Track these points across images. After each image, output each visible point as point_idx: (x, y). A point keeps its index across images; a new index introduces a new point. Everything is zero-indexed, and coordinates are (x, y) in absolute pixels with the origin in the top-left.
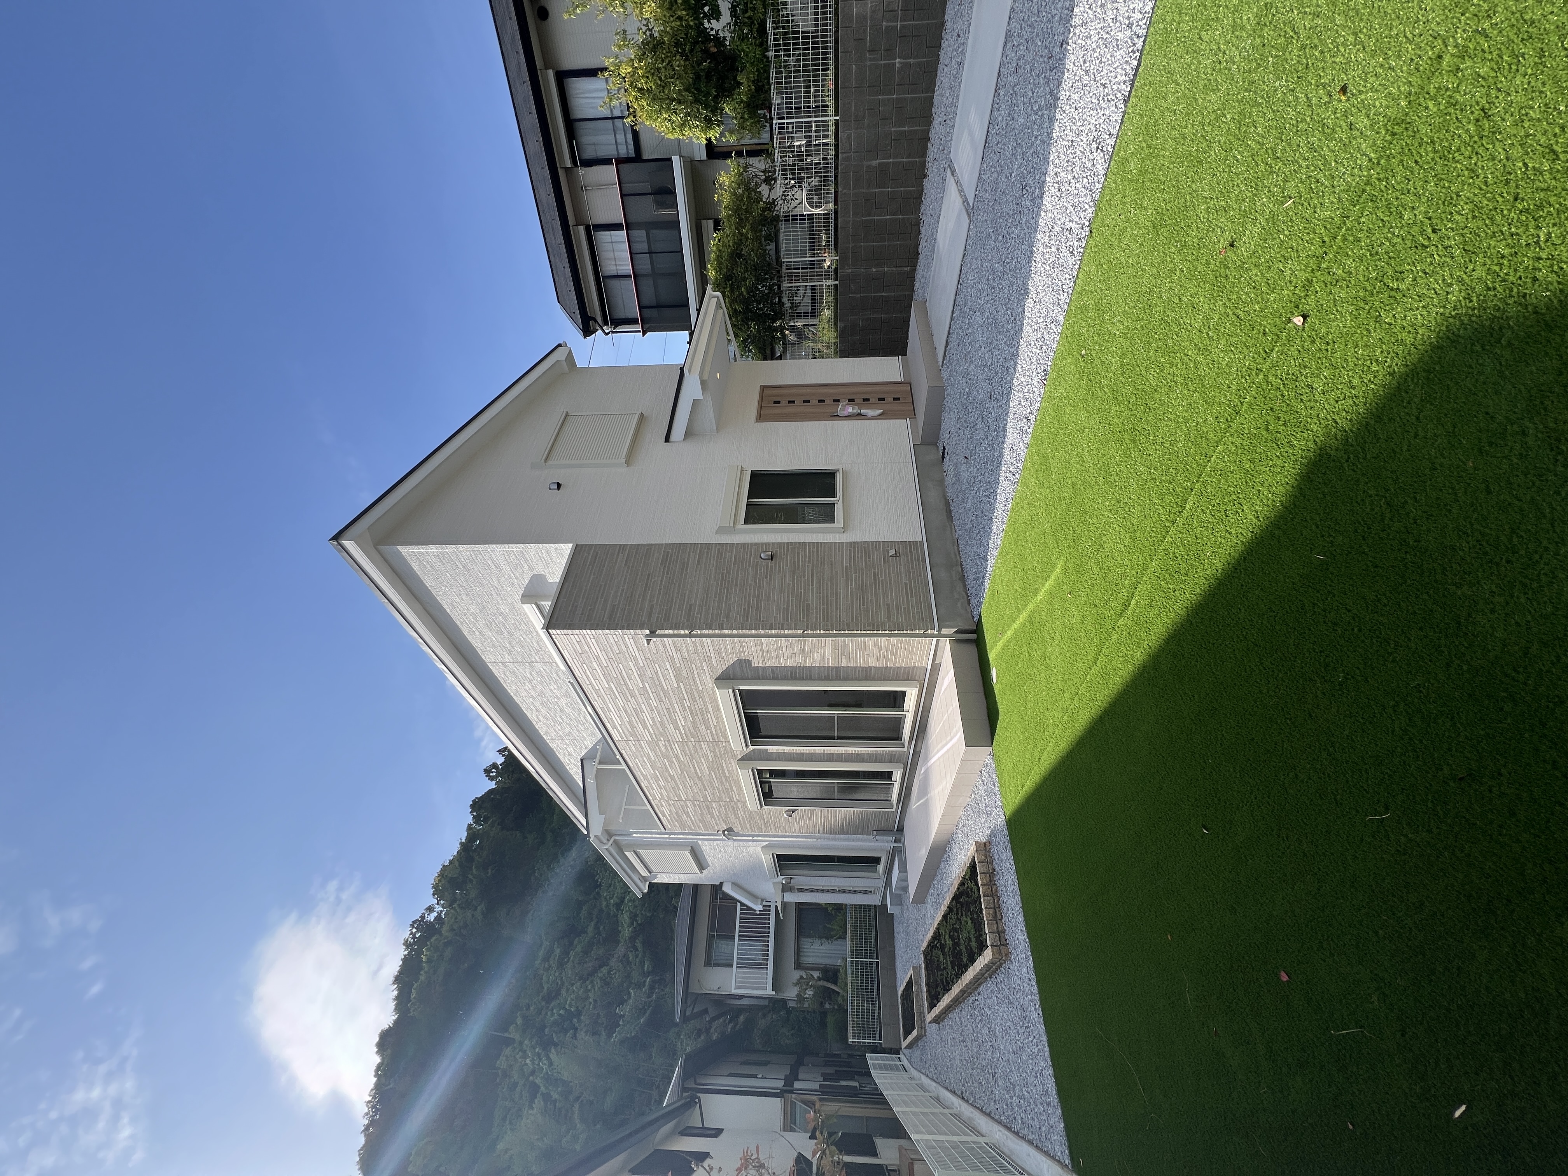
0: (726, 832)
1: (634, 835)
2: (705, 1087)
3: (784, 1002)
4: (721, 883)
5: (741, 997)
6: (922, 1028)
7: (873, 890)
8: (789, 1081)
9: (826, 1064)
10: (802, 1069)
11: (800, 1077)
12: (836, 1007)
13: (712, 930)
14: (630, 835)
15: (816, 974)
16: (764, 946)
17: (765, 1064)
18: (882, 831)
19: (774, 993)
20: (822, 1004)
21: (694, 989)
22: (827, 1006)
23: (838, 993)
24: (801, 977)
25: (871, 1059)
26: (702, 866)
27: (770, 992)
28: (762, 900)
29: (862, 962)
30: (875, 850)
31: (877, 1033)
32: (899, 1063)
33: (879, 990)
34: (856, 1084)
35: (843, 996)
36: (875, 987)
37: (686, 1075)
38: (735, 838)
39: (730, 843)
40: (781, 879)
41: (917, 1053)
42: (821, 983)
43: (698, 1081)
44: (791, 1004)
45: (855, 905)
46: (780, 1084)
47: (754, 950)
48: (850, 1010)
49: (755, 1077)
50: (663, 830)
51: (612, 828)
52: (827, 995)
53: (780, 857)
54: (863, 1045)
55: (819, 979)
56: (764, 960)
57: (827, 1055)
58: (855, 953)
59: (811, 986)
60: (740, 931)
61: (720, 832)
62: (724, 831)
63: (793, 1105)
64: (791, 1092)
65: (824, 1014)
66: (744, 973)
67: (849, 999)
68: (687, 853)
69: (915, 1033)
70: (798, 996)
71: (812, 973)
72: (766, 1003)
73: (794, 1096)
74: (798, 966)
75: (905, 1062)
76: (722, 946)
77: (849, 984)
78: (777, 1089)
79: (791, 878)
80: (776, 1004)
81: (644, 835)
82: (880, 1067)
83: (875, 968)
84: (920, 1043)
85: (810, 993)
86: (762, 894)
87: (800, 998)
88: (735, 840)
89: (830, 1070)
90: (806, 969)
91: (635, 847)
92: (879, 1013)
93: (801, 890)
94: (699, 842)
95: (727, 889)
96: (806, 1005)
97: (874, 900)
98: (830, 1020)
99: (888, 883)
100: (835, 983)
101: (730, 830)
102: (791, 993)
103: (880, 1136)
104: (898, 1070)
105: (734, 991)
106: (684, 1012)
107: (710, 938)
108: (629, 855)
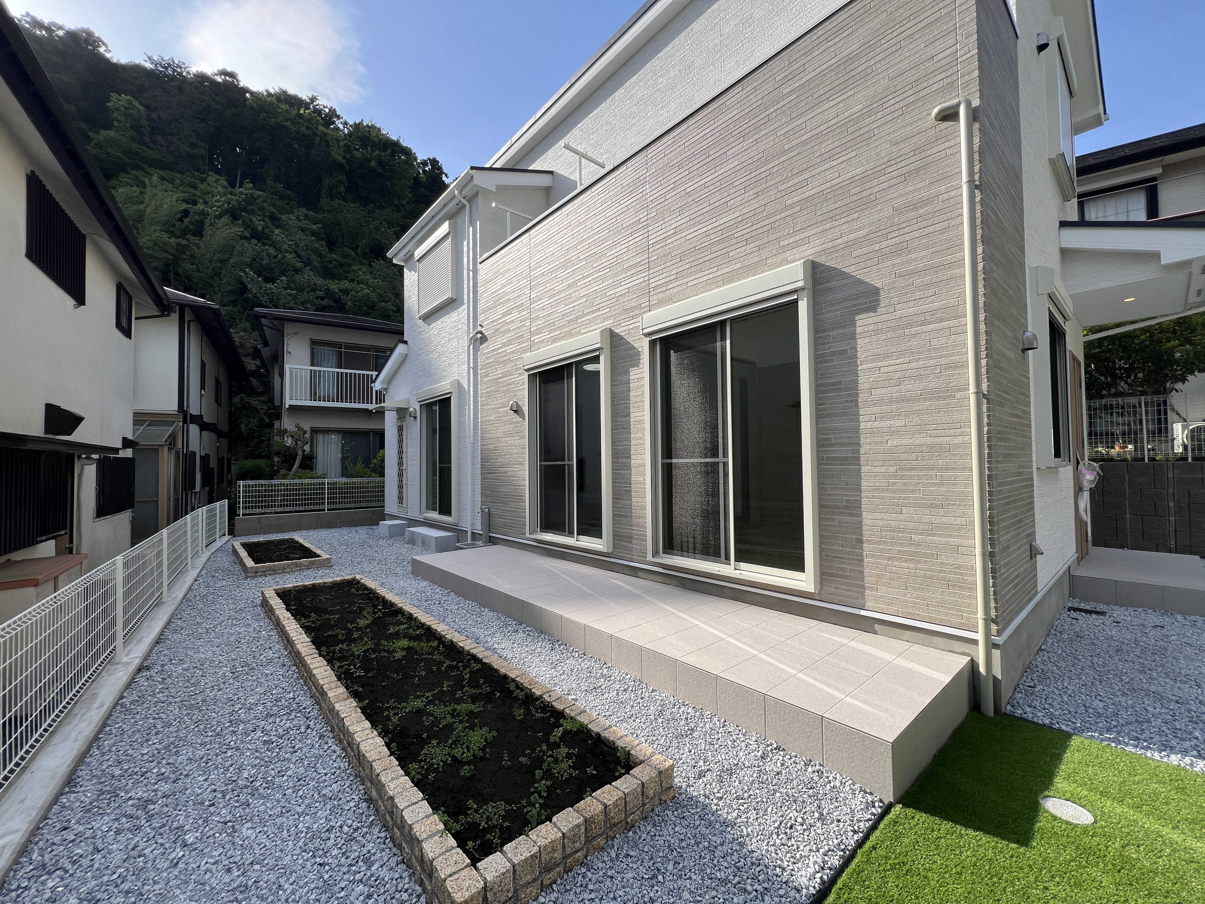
0: (479, 336)
1: (471, 229)
2: (186, 331)
3: (279, 417)
4: (406, 342)
5: (282, 375)
6: (256, 572)
7: (404, 505)
8: (196, 420)
9: (220, 460)
10: (214, 436)
11: (203, 432)
12: (275, 468)
13: (346, 347)
14: (472, 223)
15: (307, 448)
16: (333, 398)
17: (218, 400)
18: (488, 519)
19: (287, 406)
20: (278, 454)
21: (288, 328)
22: (276, 459)
23: (290, 470)
24: (305, 432)
25: (221, 506)
26: (429, 317)
27: (288, 402)
28: (386, 389)
29: (323, 494)
30: (459, 510)
31: (250, 511)
32: (218, 536)
33: (296, 512)
34: (198, 489)
35: (287, 475)
36: (297, 508)
37: (195, 308)
38: (471, 347)
39: (465, 342)
40: (415, 407)
41: (226, 561)
42: (300, 452)
43: (192, 323)
44: (277, 425)
45: (383, 487)
46: (194, 410)
47: (328, 387)
48: (274, 482)
49: (203, 387)
50: (479, 260)
51: (480, 200)
52: (289, 458)
53: (445, 403)
54: (237, 497)
55: (304, 451)
56: (320, 397)
57: (229, 461)
58: (333, 486)
59: (297, 443)
60: (346, 374)
61: (479, 328)
62: (481, 333)
63: (171, 424)
64: (185, 422)
65: (268, 457)
66: (306, 378)
67: (285, 481)
68: (447, 295)
69: (249, 563)
70: (286, 431)
71: (309, 445)
72: (277, 403)
73: (181, 424)
74: (315, 431)
75: (218, 544)
76: (331, 355)
77: (300, 481)
78: (188, 406)
79: (415, 418)
80: (276, 412)
81: (471, 241)
82: (211, 516)
83: (317, 507)
84: (237, 568)
85: (289, 442)
86: (391, 389)
87: (283, 433)
88: (469, 347)
89: (213, 464)
90: (312, 437)
91: (455, 234)
92: (271, 513)
93: (400, 429)
94: (465, 306)
95: (401, 349)
96: (276, 438)
97: (391, 505)
98: (262, 463)
99: (414, 522)
100: (301, 467)
101: (484, 339)
102: (288, 423)
103: (133, 518)
104: (208, 537)
105: (287, 367)
106: (265, 316)
107: (338, 345)
108: (445, 228)
